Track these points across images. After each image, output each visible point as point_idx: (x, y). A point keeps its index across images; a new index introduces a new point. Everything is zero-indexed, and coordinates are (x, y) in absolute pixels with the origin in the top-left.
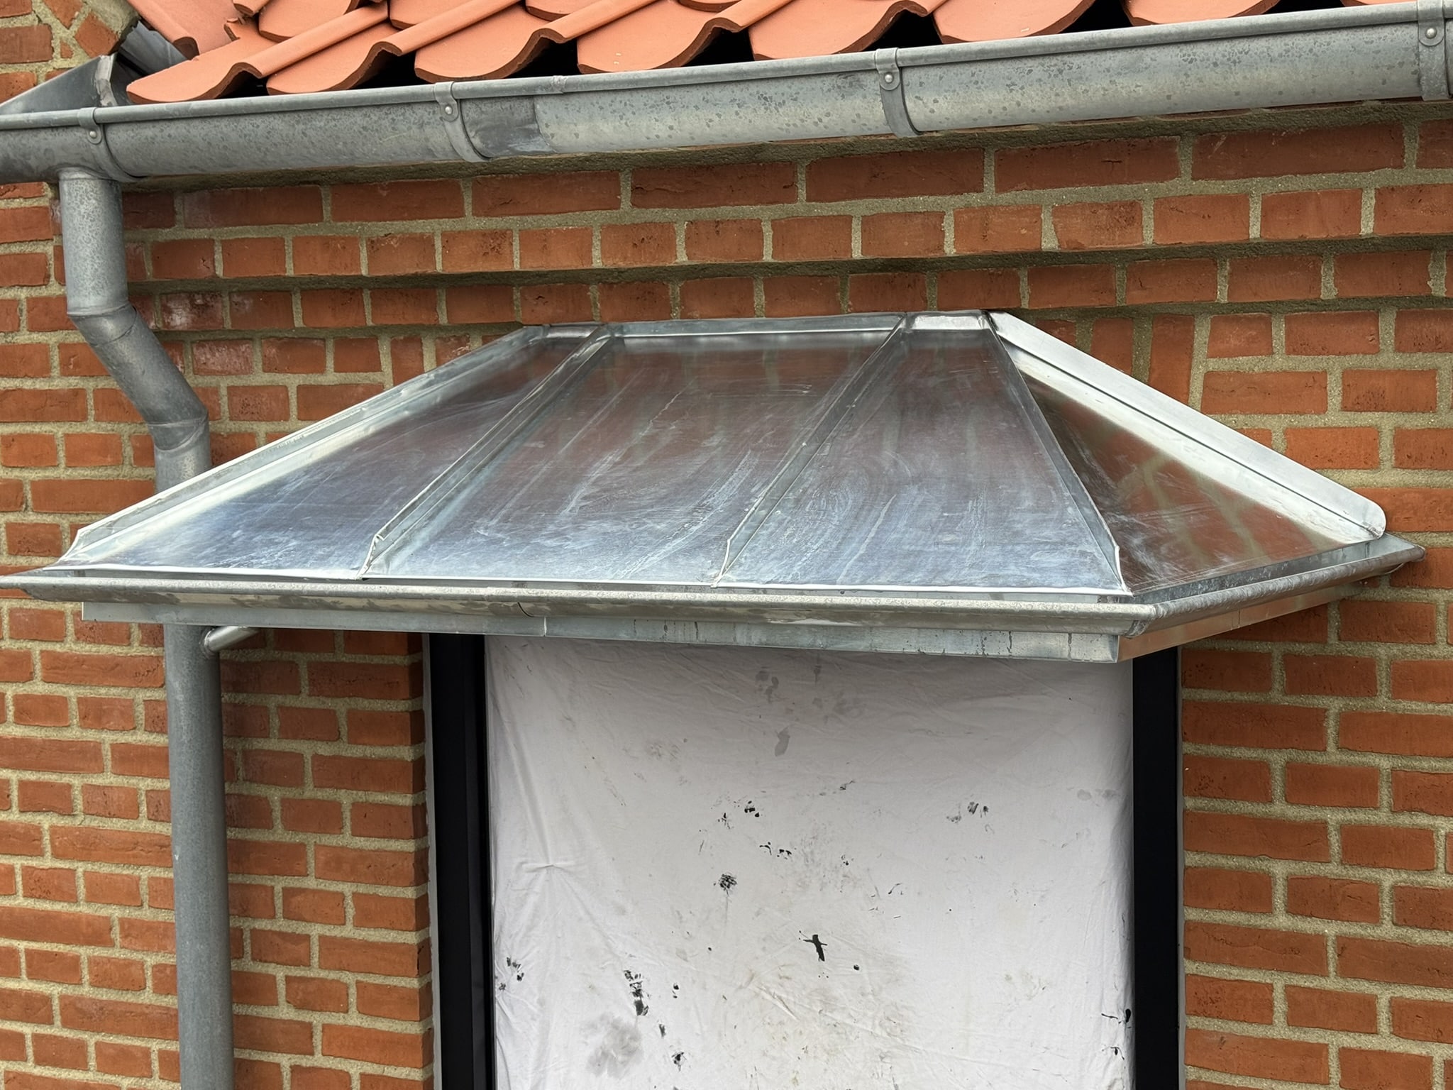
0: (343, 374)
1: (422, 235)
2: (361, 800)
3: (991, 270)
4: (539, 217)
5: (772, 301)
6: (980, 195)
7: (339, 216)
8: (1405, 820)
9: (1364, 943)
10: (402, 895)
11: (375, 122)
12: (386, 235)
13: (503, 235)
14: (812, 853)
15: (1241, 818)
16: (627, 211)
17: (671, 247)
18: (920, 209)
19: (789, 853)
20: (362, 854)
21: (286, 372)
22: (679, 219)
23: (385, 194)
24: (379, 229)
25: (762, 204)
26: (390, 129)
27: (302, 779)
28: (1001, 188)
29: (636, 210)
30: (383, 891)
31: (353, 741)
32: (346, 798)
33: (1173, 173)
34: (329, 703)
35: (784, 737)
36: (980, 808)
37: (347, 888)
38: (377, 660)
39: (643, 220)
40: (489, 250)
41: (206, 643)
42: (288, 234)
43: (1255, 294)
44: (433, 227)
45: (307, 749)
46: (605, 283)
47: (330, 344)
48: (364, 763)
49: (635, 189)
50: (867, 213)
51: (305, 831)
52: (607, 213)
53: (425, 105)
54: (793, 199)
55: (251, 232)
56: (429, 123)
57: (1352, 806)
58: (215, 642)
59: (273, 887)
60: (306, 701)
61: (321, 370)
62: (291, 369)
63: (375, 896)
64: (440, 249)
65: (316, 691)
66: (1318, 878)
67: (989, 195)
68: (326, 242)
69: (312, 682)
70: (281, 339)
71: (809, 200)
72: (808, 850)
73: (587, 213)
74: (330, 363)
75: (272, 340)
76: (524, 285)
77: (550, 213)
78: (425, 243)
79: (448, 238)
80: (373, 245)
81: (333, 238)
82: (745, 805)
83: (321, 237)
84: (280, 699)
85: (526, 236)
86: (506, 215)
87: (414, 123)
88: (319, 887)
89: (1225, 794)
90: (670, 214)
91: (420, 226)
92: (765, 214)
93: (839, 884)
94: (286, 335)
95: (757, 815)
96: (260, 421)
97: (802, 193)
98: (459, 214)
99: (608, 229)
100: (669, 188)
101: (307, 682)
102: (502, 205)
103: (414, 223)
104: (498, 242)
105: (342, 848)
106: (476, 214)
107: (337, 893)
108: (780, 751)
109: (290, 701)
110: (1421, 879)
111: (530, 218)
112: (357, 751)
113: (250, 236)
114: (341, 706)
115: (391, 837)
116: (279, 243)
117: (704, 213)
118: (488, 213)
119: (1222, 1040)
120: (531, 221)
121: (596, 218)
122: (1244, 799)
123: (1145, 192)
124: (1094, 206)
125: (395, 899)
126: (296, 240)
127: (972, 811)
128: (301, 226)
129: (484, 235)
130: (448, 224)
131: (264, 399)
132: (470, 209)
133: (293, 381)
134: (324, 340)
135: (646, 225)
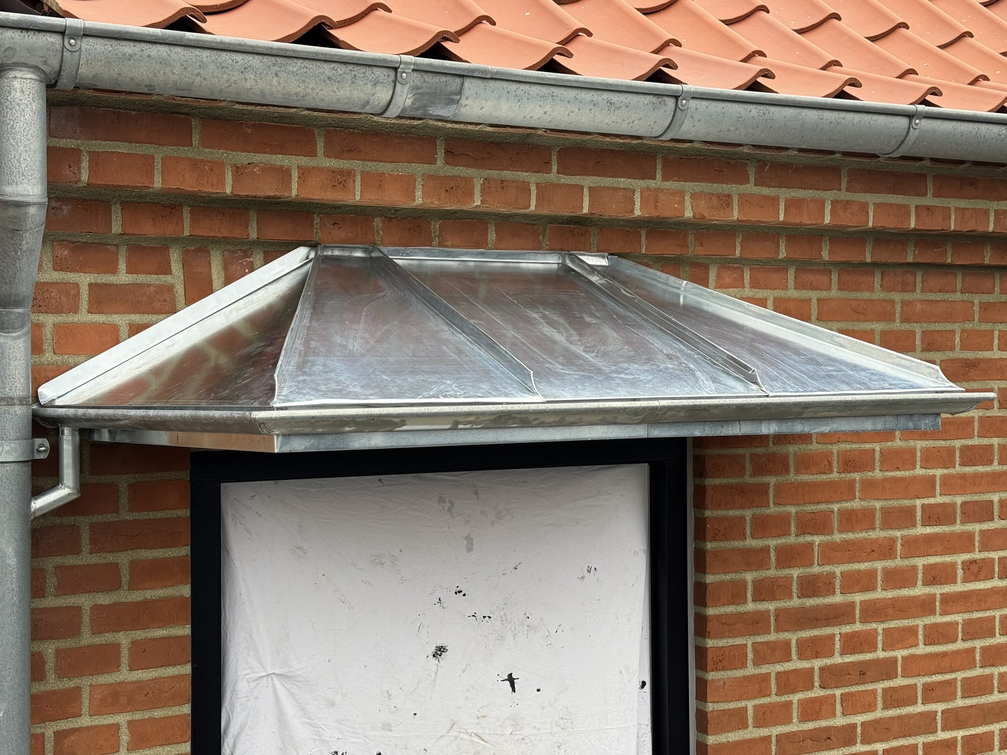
0: (135, 276)
1: (281, 167)
2: (140, 638)
3: (628, 229)
4: (376, 163)
5: (500, 238)
6: (655, 181)
7: (206, 142)
8: (802, 539)
9: (786, 610)
10: (178, 713)
11: (340, 75)
12: (249, 164)
13: (350, 173)
14: (505, 615)
15: (733, 550)
16: (440, 166)
17: (471, 195)
18: (622, 186)
19: (490, 617)
20: (139, 685)
21: (78, 271)
22: (477, 176)
23: (250, 131)
24: (243, 158)
25: (531, 172)
26: (350, 82)
27: (79, 629)
28: (665, 179)
29: (448, 167)
30: (158, 713)
31: (134, 586)
32: (124, 639)
33: (746, 181)
34: (111, 558)
35: (469, 539)
36: (593, 569)
37: (122, 719)
38: (160, 515)
39: (452, 174)
40: (336, 184)
41: (32, 510)
42: (159, 153)
43: (752, 253)
44: (292, 162)
45: (85, 601)
46: (386, 217)
47: (123, 252)
48: (145, 604)
49: (447, 152)
50: (592, 185)
51: (80, 675)
52: (428, 166)
53: (382, 69)
54: (549, 171)
55: (122, 148)
56: (382, 83)
57: (779, 536)
58: (41, 508)
59: (43, 734)
60: (86, 558)
61: (114, 271)
62: (82, 268)
63: (152, 720)
64: (297, 179)
65: (97, 546)
66: (766, 578)
67: (657, 183)
68: (195, 164)
69: (93, 541)
70: (74, 243)
71: (558, 173)
72: (502, 613)
73: (413, 164)
74: (122, 265)
75: (64, 243)
76: (323, 213)
77: (386, 162)
78: (284, 174)
79: (304, 172)
80: (238, 170)
81: (202, 161)
82: (455, 589)
83: (190, 159)
84: (59, 560)
85: (367, 177)
86: (352, 159)
87: (371, 81)
88: (93, 723)
89: (726, 538)
90: (470, 172)
91: (278, 160)
92: (533, 179)
93: (526, 632)
94: (80, 239)
95: (464, 595)
96: (46, 312)
97: (555, 168)
98: (313, 154)
99: (427, 177)
100: (471, 154)
101: (88, 542)
102: (349, 152)
103: (273, 157)
104: (345, 178)
105: (120, 684)
106: (327, 155)
107: (113, 724)
108: (470, 549)
109: (70, 560)
110: (808, 570)
111: (369, 164)
112: (137, 596)
113: (120, 151)
114: (123, 559)
115: (169, 665)
116: (149, 160)
117: (494, 173)
118: (338, 156)
119: (725, 684)
120: (370, 166)
121: (419, 169)
122: (734, 539)
123: (734, 189)
124: (711, 195)
125: (171, 717)
126: (165, 159)
127: (589, 571)
128: (171, 147)
129: (334, 172)
130: (304, 161)
131: (53, 294)
132: (322, 151)
133: (84, 280)
134: (117, 246)
135: (453, 178)
